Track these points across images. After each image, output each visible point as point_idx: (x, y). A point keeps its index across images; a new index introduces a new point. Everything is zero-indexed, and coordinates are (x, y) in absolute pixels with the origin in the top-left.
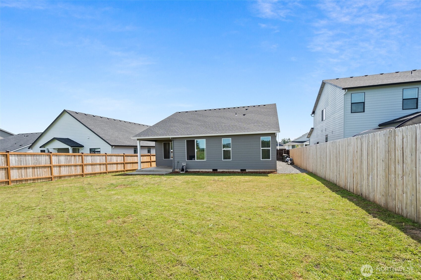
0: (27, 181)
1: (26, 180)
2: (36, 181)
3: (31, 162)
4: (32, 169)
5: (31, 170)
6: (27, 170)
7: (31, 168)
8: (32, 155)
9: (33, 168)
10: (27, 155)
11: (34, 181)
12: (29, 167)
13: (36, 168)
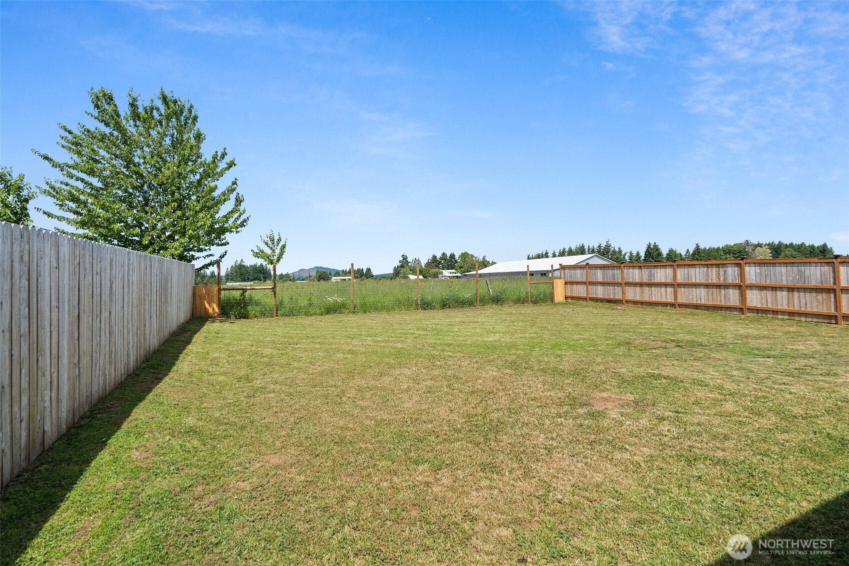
0: (777, 314)
1: (775, 312)
2: (797, 318)
3: (787, 277)
4: (788, 291)
5: (785, 293)
6: (776, 293)
7: (786, 290)
8: (788, 265)
9: (791, 289)
10: (778, 264)
11: (792, 318)
12: (781, 288)
13: (796, 290)
